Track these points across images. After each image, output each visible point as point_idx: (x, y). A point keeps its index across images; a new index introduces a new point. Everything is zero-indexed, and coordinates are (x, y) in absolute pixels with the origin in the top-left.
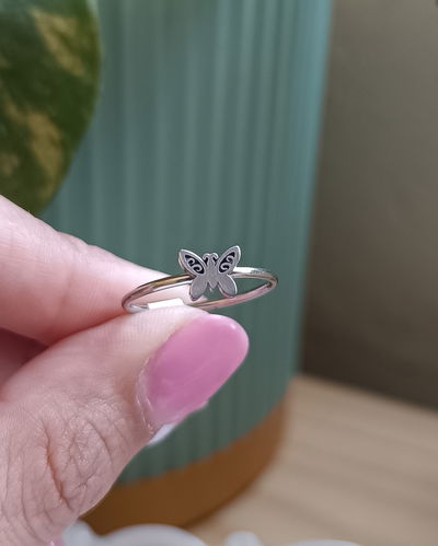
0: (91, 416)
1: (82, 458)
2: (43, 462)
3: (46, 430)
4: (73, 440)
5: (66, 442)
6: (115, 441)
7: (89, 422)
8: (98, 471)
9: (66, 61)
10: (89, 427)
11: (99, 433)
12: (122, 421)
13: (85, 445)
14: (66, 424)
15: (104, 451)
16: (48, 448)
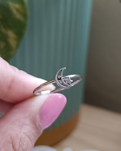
0: (24, 131)
1: (24, 145)
2: (11, 148)
3: (11, 138)
4: (20, 140)
5: (18, 141)
6: (32, 137)
7: (24, 133)
8: (29, 148)
9: (18, 16)
10: (24, 135)
11: (27, 136)
12: (34, 131)
13: (24, 141)
14: (17, 135)
15: (30, 141)
16: (12, 143)
